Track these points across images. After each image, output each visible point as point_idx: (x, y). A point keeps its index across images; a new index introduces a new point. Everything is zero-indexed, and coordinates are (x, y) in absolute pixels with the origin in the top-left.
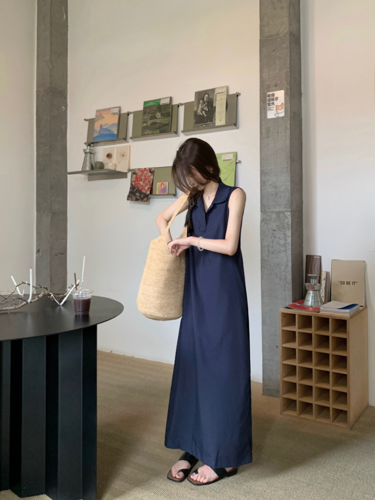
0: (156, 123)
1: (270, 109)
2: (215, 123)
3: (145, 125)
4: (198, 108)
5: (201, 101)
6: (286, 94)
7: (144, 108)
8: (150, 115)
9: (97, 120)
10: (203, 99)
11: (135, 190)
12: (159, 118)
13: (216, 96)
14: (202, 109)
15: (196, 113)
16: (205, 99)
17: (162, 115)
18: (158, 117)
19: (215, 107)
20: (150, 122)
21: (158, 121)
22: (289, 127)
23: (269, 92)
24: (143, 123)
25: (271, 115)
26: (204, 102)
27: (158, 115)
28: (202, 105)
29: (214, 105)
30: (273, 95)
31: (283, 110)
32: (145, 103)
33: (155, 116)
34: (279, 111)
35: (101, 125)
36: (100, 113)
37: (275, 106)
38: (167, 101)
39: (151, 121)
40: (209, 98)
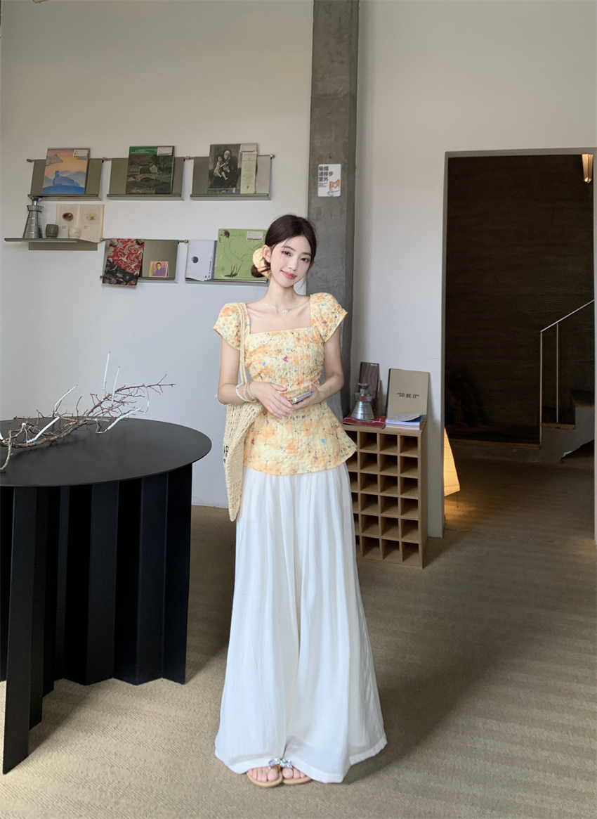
0: (151, 179)
1: (322, 185)
2: (239, 190)
3: (132, 179)
4: (215, 167)
5: (220, 159)
6: (343, 169)
7: (130, 156)
8: (141, 167)
9: (50, 163)
10: (223, 157)
11: (114, 269)
12: (156, 173)
13: (241, 155)
14: (221, 170)
15: (211, 173)
16: (226, 157)
17: (160, 169)
18: (152, 172)
19: (240, 169)
20: (140, 177)
21: (153, 177)
22: (345, 209)
23: (321, 163)
24: (129, 176)
25: (323, 192)
26: (224, 160)
27: (154, 168)
28: (220, 164)
29: (239, 167)
30: (327, 168)
31: (339, 188)
32: (132, 149)
33: (149, 169)
34: (334, 189)
35: (57, 172)
36: (55, 154)
37: (328, 182)
38: (168, 152)
39: (141, 175)
40: (230, 155)
